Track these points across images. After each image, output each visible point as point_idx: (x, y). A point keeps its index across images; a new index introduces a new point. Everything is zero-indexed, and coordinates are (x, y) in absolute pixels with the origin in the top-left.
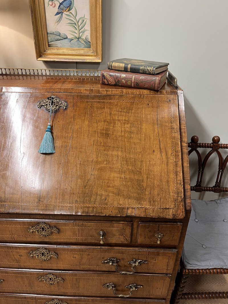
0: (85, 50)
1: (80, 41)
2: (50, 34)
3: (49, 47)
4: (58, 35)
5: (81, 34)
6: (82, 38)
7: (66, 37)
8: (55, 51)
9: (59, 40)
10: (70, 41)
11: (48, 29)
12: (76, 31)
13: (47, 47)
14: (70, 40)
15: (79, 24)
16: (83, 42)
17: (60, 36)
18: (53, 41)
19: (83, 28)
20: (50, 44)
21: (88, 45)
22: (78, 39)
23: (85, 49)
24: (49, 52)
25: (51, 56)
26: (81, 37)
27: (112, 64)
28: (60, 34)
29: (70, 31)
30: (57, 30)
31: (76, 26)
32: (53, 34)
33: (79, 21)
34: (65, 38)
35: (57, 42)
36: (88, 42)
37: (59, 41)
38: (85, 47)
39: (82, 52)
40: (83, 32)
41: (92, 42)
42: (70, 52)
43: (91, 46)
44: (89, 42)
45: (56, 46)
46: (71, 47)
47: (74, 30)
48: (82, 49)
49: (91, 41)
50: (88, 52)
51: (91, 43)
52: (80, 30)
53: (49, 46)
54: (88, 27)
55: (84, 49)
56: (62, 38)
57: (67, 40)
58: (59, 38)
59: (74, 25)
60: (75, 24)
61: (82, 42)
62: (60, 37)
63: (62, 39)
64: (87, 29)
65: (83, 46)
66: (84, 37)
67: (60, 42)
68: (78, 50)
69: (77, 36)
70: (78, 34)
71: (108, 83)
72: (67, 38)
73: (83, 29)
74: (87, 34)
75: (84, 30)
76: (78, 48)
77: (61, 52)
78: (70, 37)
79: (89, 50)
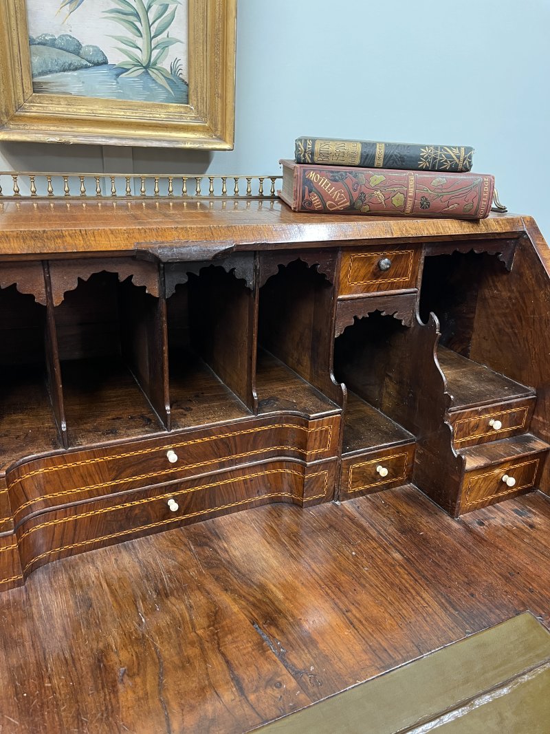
0: (171, 110)
1: (154, 76)
2: (39, 44)
3: (34, 92)
4: (72, 48)
5: (155, 53)
6: (158, 65)
7: (100, 59)
8: (58, 108)
9: (76, 69)
10: (118, 75)
11: (31, 26)
12: (140, 42)
13: (29, 91)
14: (115, 72)
15: (151, 16)
16: (162, 81)
17: (78, 54)
18: (51, 72)
19: (166, 33)
20: (40, 83)
21: (182, 91)
22: (145, 68)
23: (171, 106)
24: (34, 109)
25: (43, 128)
26: (155, 64)
27: (313, 145)
28: (79, 45)
29: (116, 38)
30: (69, 33)
31: (138, 24)
32: (52, 44)
33: (150, 7)
34: (97, 64)
35: (67, 76)
36: (179, 83)
37: (75, 73)
38: (169, 100)
39: (161, 115)
40: (165, 46)
41: (193, 83)
42: (119, 114)
43: (193, 98)
44: (183, 81)
45: (62, 89)
46: (118, 97)
47: (130, 35)
48: (161, 106)
49: (189, 78)
50: (181, 117)
51: (192, 87)
52: (154, 37)
53: (37, 88)
54: (178, 30)
55: (166, 107)
56: (85, 62)
57: (103, 70)
58: (74, 59)
59: (132, 18)
60: (137, 15)
61: (159, 81)
62: (79, 58)
63: (86, 67)
64: (178, 38)
65: (163, 96)
66: (165, 65)
67: (78, 77)
68: (147, 106)
69: (142, 57)
70: (145, 52)
71: (324, 205)
72: (105, 63)
73: (164, 35)
74: (176, 56)
75: (167, 40)
76: (145, 100)
77: (82, 111)
78: (115, 58)
79: (182, 110)
